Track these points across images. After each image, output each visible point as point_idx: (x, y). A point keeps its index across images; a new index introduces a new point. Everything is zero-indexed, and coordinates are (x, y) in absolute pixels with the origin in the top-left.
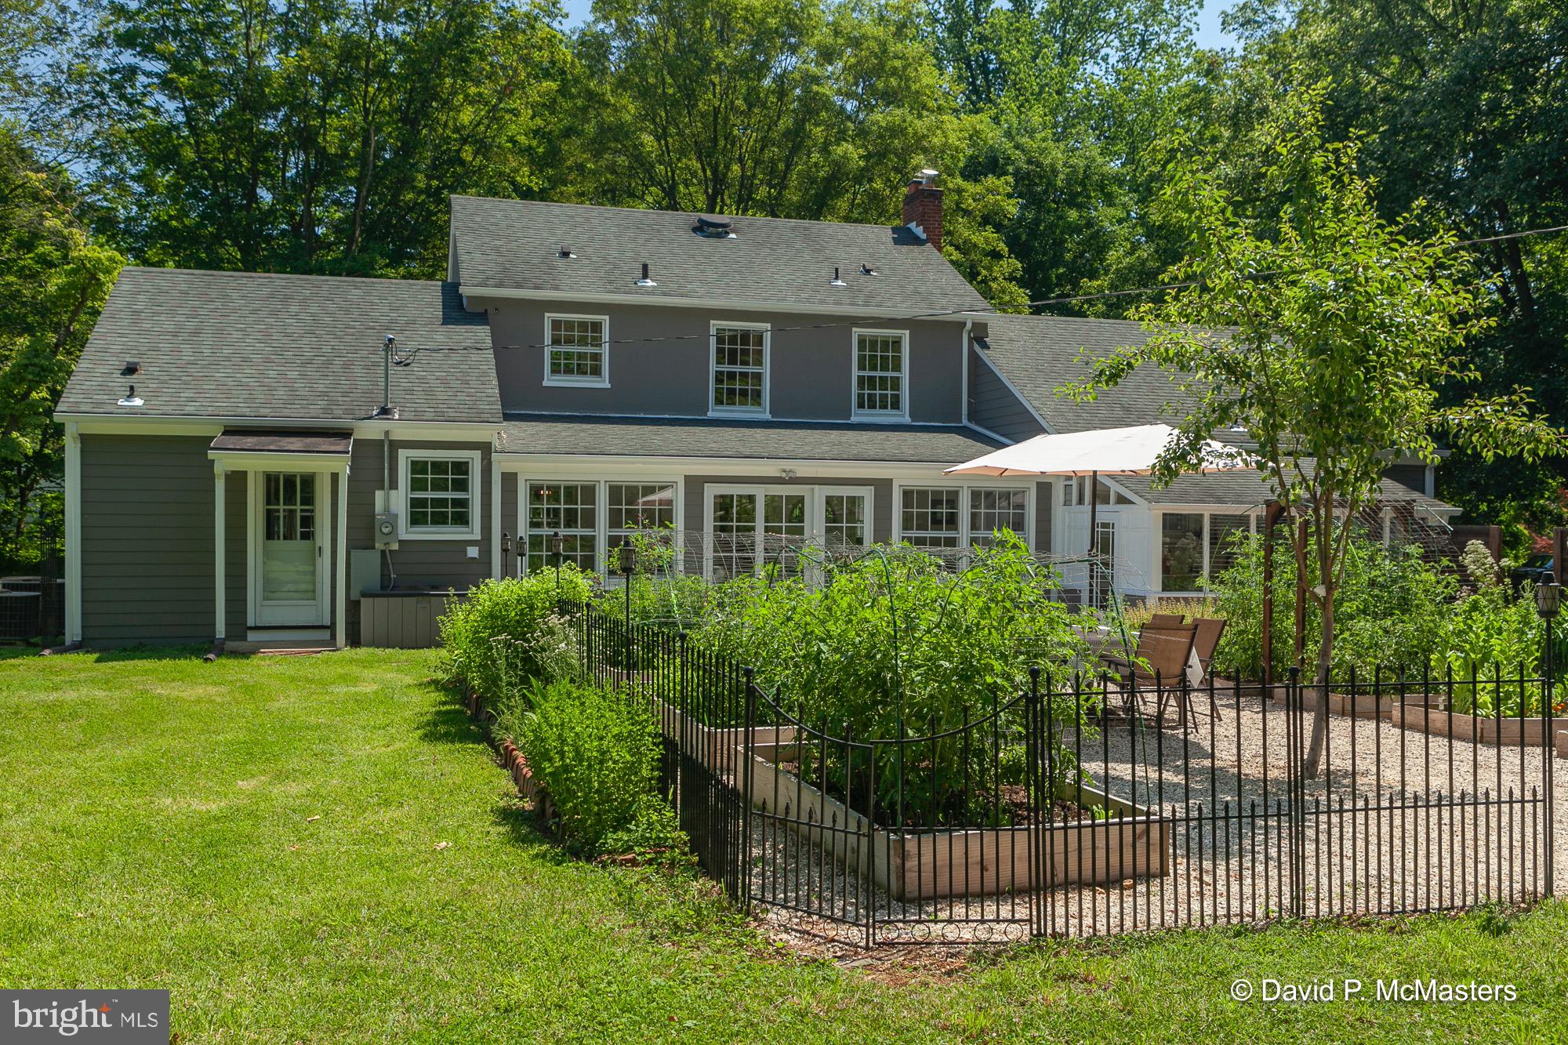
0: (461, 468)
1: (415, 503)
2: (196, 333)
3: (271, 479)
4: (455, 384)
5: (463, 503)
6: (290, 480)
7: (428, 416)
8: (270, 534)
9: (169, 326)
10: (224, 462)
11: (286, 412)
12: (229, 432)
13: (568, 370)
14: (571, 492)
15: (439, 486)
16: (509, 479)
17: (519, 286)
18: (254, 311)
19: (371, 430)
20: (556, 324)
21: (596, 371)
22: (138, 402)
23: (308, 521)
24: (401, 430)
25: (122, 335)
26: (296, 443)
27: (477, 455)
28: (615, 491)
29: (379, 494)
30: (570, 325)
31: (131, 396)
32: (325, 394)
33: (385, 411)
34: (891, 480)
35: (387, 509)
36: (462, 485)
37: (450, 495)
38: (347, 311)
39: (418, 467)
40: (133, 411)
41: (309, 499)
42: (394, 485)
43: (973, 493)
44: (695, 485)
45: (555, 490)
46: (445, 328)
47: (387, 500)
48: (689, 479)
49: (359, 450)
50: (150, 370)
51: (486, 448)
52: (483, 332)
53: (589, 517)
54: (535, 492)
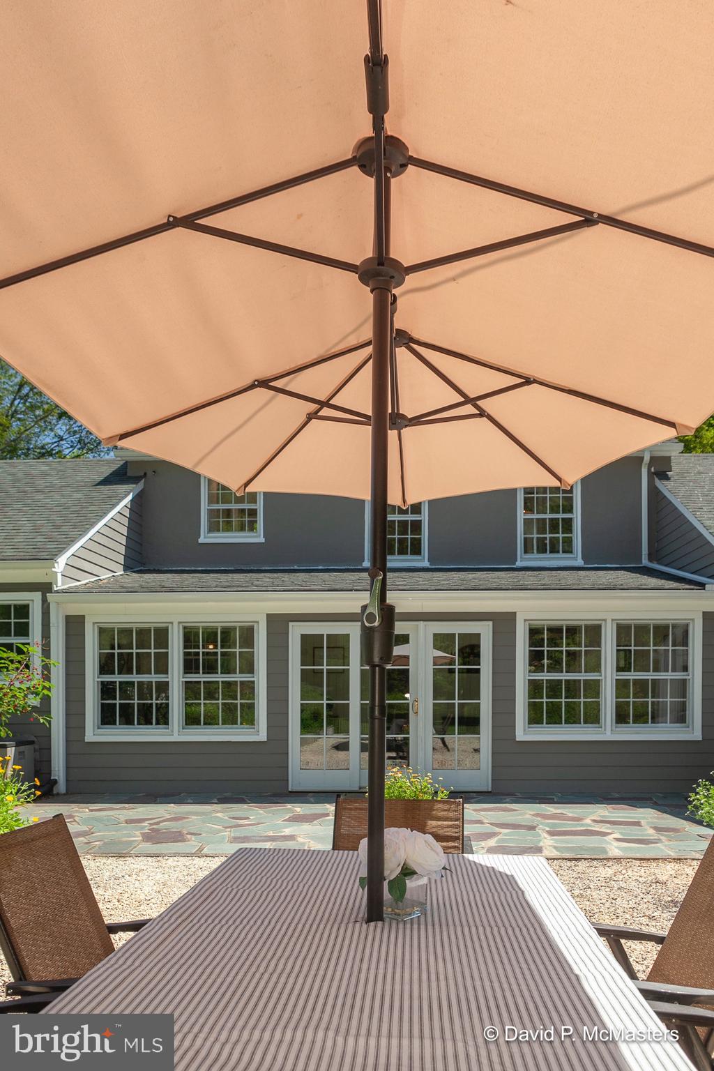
0: (23, 611)
16: (75, 625)
27: (36, 597)
28: (190, 637)
34: (514, 614)
36: (23, 630)
37: (13, 641)
43: (619, 626)
44: (278, 624)
45: (125, 635)
48: (271, 618)
51: (46, 589)
53: (162, 662)
54: (106, 636)
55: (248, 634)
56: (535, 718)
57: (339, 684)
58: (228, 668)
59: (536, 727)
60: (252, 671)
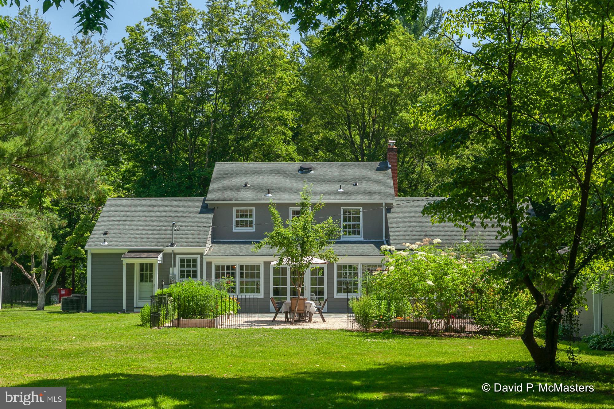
0: (195, 260)
1: (181, 271)
2: (125, 221)
3: (141, 265)
4: (196, 235)
5: (195, 271)
6: (147, 264)
7: (185, 245)
8: (141, 280)
9: (118, 219)
10: (126, 261)
11: (145, 245)
12: (130, 251)
13: (242, 226)
14: (228, 267)
15: (188, 266)
16: (209, 264)
17: (224, 200)
18: (143, 212)
19: (169, 250)
20: (237, 211)
21: (251, 226)
22: (106, 243)
23: (151, 276)
24: (177, 250)
25: (105, 222)
26: (145, 254)
27: (199, 256)
28: (242, 267)
29: (171, 269)
30: (242, 211)
31: (104, 242)
32: (157, 239)
33: (172, 244)
35: (173, 274)
36: (195, 266)
37: (191, 269)
38: (171, 210)
39: (182, 260)
40: (105, 246)
41: (151, 270)
42: (175, 266)
43: (363, 266)
44: (267, 265)
45: (223, 267)
46: (199, 215)
47: (173, 270)
48: (265, 263)
49: (165, 256)
50: (111, 233)
51: (202, 254)
52: (211, 216)
53: (234, 275)
54: (217, 267)
55: (258, 267)
56: (339, 291)
57: (284, 282)
58: (252, 277)
59: (340, 294)
60: (259, 278)
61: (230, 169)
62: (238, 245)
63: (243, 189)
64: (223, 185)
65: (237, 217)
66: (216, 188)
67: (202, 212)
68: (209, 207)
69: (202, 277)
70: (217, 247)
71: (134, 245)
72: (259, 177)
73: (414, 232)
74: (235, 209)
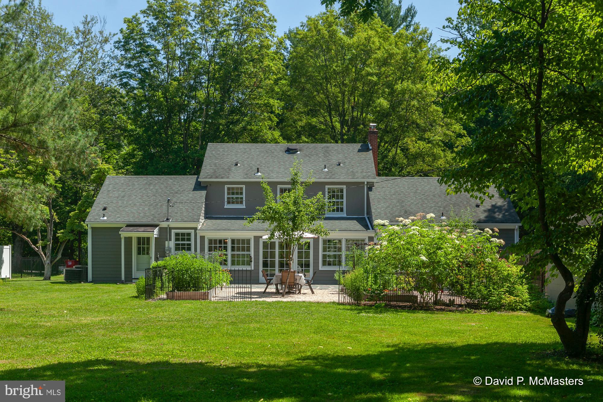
0: (189, 234)
1: (177, 245)
2: (123, 197)
3: (139, 239)
4: (190, 210)
5: (190, 245)
6: (144, 238)
7: (179, 220)
8: (139, 253)
9: (117, 195)
10: (124, 234)
11: (142, 220)
12: (128, 226)
13: (233, 203)
14: (220, 241)
15: (183, 240)
16: (203, 238)
17: (217, 178)
18: (140, 189)
19: (164, 225)
20: (229, 189)
21: (241, 203)
22: (105, 218)
23: (148, 249)
24: (173, 225)
25: (104, 198)
26: (142, 229)
27: (193, 231)
28: (233, 241)
29: (166, 242)
30: (233, 188)
31: (104, 217)
32: (153, 214)
33: (168, 219)
34: (319, 238)
35: (169, 247)
36: (189, 240)
37: (186, 242)
38: (166, 187)
39: (177, 234)
40: (104, 221)
41: (148, 243)
42: (170, 240)
43: (346, 240)
44: (257, 239)
45: (215, 241)
46: (193, 192)
47: (169, 244)
48: (255, 237)
49: (161, 230)
50: (109, 209)
51: (195, 229)
52: (204, 193)
53: (226, 248)
54: (210, 241)
55: (248, 241)
57: (273, 255)
58: (243, 250)
59: (325, 267)
60: (249, 251)
61: (221, 150)
62: (230, 221)
63: (234, 168)
64: (215, 164)
65: (228, 194)
66: (208, 167)
67: (195, 189)
68: (202, 185)
69: (196, 250)
70: (209, 222)
71: (132, 220)
72: (248, 158)
73: (395, 209)
74: (226, 186)
